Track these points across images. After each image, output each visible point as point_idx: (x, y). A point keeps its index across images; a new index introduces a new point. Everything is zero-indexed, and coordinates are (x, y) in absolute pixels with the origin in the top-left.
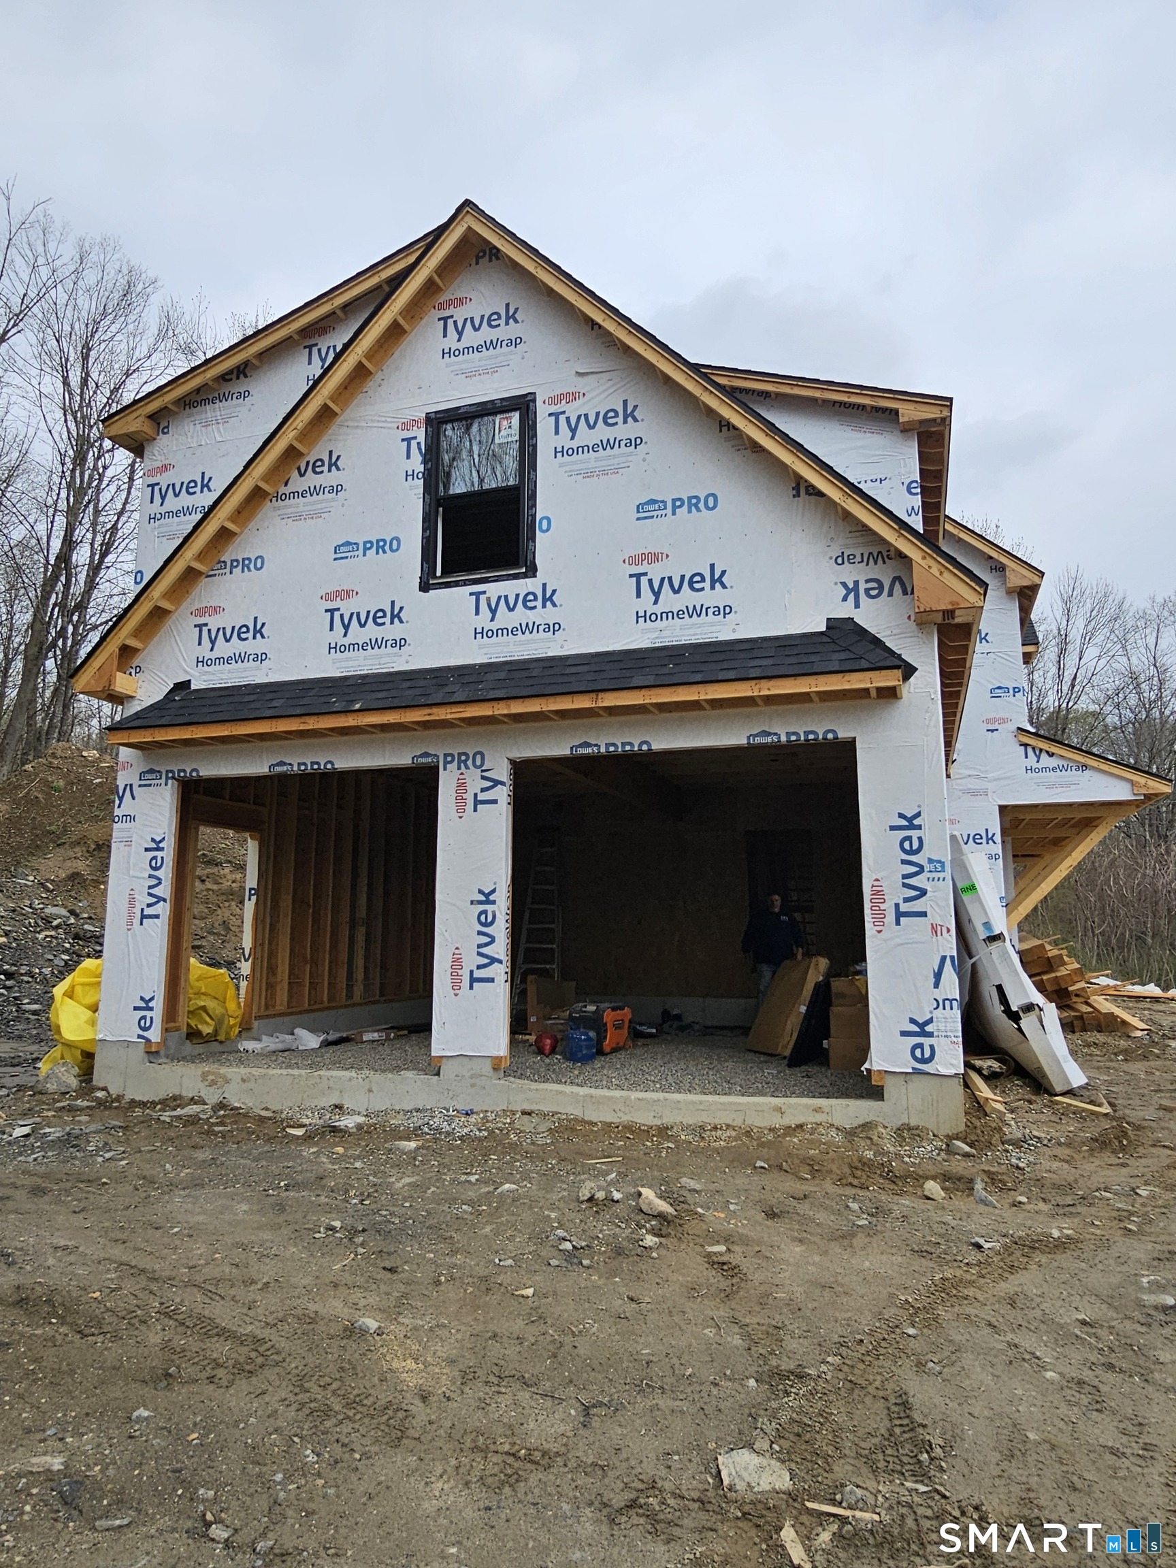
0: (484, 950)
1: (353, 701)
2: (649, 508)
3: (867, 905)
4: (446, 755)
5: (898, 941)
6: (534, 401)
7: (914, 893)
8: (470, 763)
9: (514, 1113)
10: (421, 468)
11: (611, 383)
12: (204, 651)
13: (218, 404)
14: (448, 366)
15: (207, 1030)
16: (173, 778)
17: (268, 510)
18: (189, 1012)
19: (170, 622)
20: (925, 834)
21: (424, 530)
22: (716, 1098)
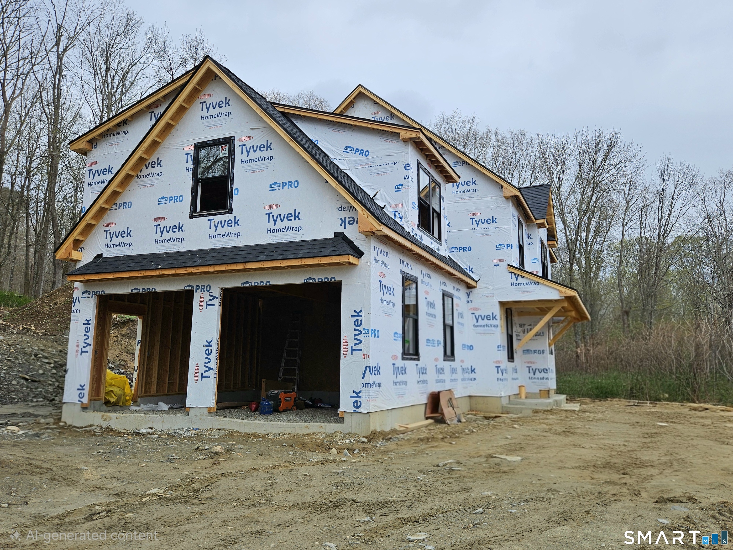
0: (207, 365)
1: (159, 265)
2: (274, 186)
3: (342, 347)
4: (197, 286)
5: (351, 361)
6: (234, 140)
7: (358, 342)
8: (205, 289)
9: (213, 429)
10: (192, 167)
11: (262, 133)
12: (108, 241)
13: (116, 136)
14: (203, 123)
15: (112, 400)
16: (95, 294)
17: (134, 183)
18: (106, 393)
19: (95, 229)
20: (362, 318)
21: (192, 193)
22: (286, 423)
